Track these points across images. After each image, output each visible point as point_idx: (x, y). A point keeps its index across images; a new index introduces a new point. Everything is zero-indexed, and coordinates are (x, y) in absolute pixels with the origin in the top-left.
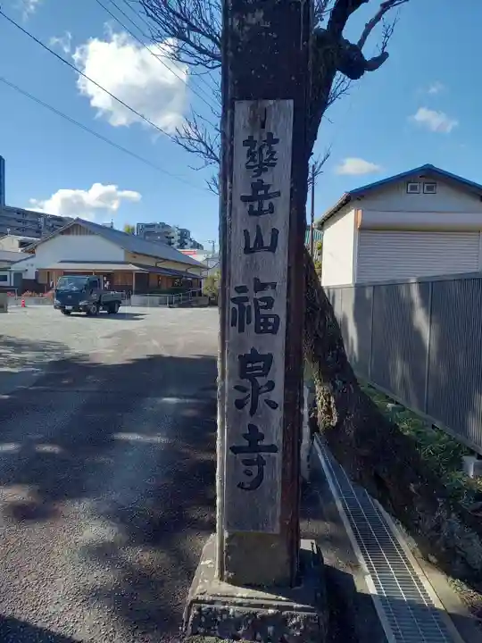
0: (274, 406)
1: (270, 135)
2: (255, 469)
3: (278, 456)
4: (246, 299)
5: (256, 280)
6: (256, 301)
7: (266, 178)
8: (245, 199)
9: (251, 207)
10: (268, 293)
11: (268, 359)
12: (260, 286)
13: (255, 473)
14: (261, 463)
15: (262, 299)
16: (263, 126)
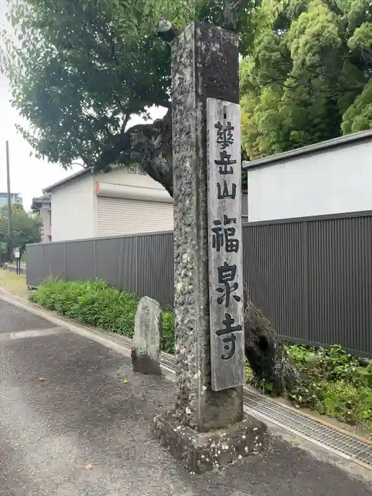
0: (238, 299)
1: (229, 123)
2: (230, 344)
3: (242, 332)
4: (220, 229)
5: (225, 216)
6: (225, 230)
8: (217, 162)
9: (221, 168)
10: (231, 225)
11: (234, 268)
12: (227, 221)
13: (230, 347)
14: (233, 338)
15: (229, 229)
16: (225, 117)
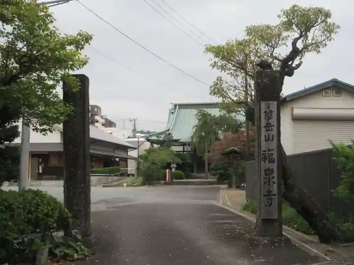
0: (275, 183)
1: (271, 110)
2: (270, 201)
3: (276, 197)
4: (266, 154)
5: (268, 149)
6: (268, 154)
7: (270, 121)
8: (265, 127)
9: (266, 129)
10: (271, 152)
11: (272, 170)
12: (269, 150)
14: (271, 199)
15: (270, 154)
16: (269, 108)
